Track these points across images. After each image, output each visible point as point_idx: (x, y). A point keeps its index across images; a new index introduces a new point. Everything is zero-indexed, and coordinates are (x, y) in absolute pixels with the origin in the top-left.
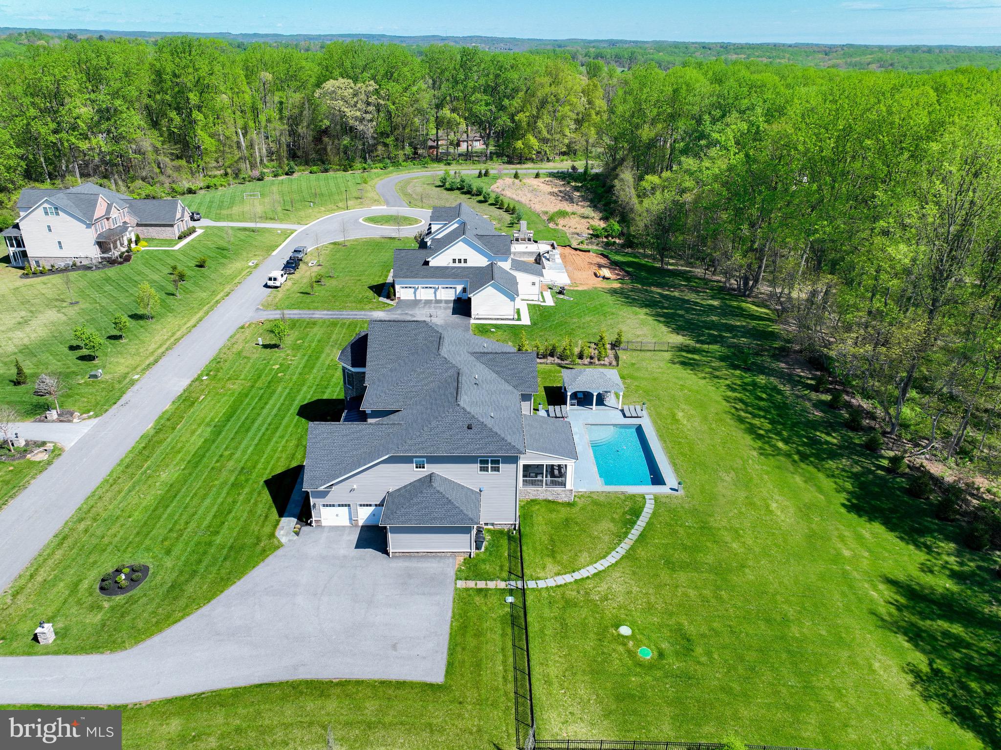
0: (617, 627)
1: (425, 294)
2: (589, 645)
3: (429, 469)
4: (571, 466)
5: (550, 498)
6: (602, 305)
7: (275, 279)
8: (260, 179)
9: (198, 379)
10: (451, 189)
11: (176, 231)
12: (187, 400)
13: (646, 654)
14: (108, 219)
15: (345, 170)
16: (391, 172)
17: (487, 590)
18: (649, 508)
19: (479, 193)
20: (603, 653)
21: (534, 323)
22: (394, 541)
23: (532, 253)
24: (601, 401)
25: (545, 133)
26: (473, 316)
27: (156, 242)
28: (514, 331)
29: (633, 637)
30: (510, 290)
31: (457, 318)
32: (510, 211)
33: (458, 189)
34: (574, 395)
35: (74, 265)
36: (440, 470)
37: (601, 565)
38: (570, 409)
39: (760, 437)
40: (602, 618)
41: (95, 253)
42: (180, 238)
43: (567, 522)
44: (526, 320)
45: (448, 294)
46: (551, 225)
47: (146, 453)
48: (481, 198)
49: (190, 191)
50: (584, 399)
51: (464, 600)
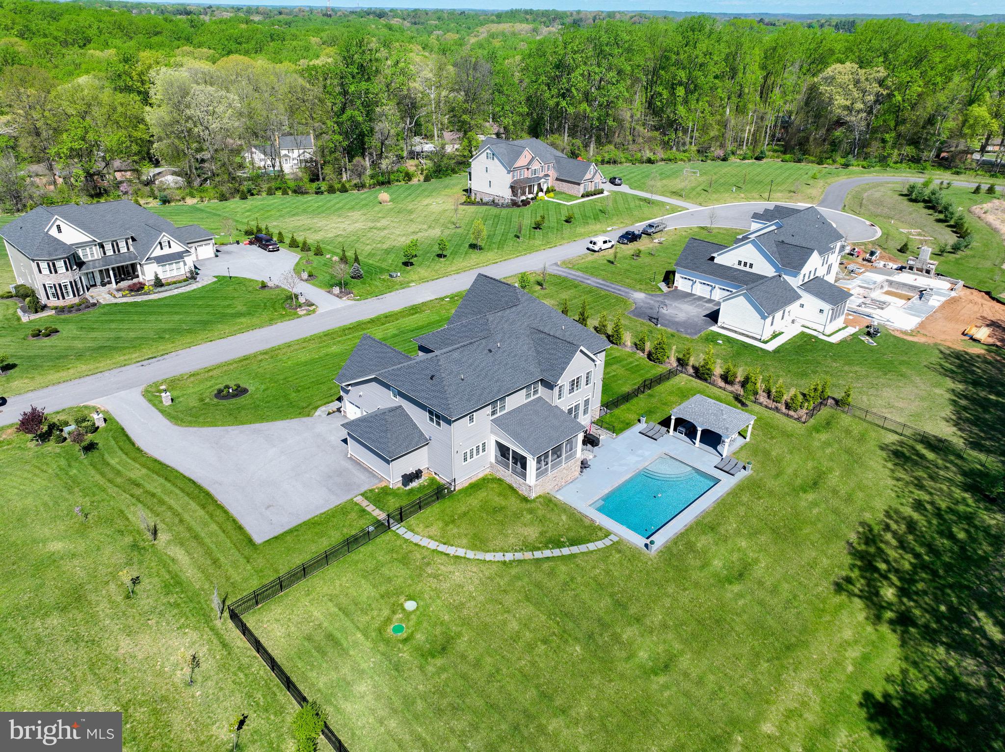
0: (410, 598)
1: (701, 290)
2: (370, 593)
4: (530, 461)
5: (515, 486)
7: (595, 243)
8: (724, 159)
9: (442, 299)
10: (915, 201)
11: (581, 190)
12: (414, 310)
14: (528, 169)
17: (369, 513)
18: (596, 545)
19: (944, 210)
20: (370, 605)
21: (778, 351)
22: (350, 444)
23: (915, 287)
26: (719, 324)
27: (563, 196)
29: (408, 615)
31: (702, 321)
33: (924, 201)
35: (493, 201)
37: (471, 555)
38: (672, 435)
40: (410, 585)
41: (507, 195)
42: (583, 196)
43: (499, 510)
47: (347, 332)
49: (650, 161)
51: (345, 509)
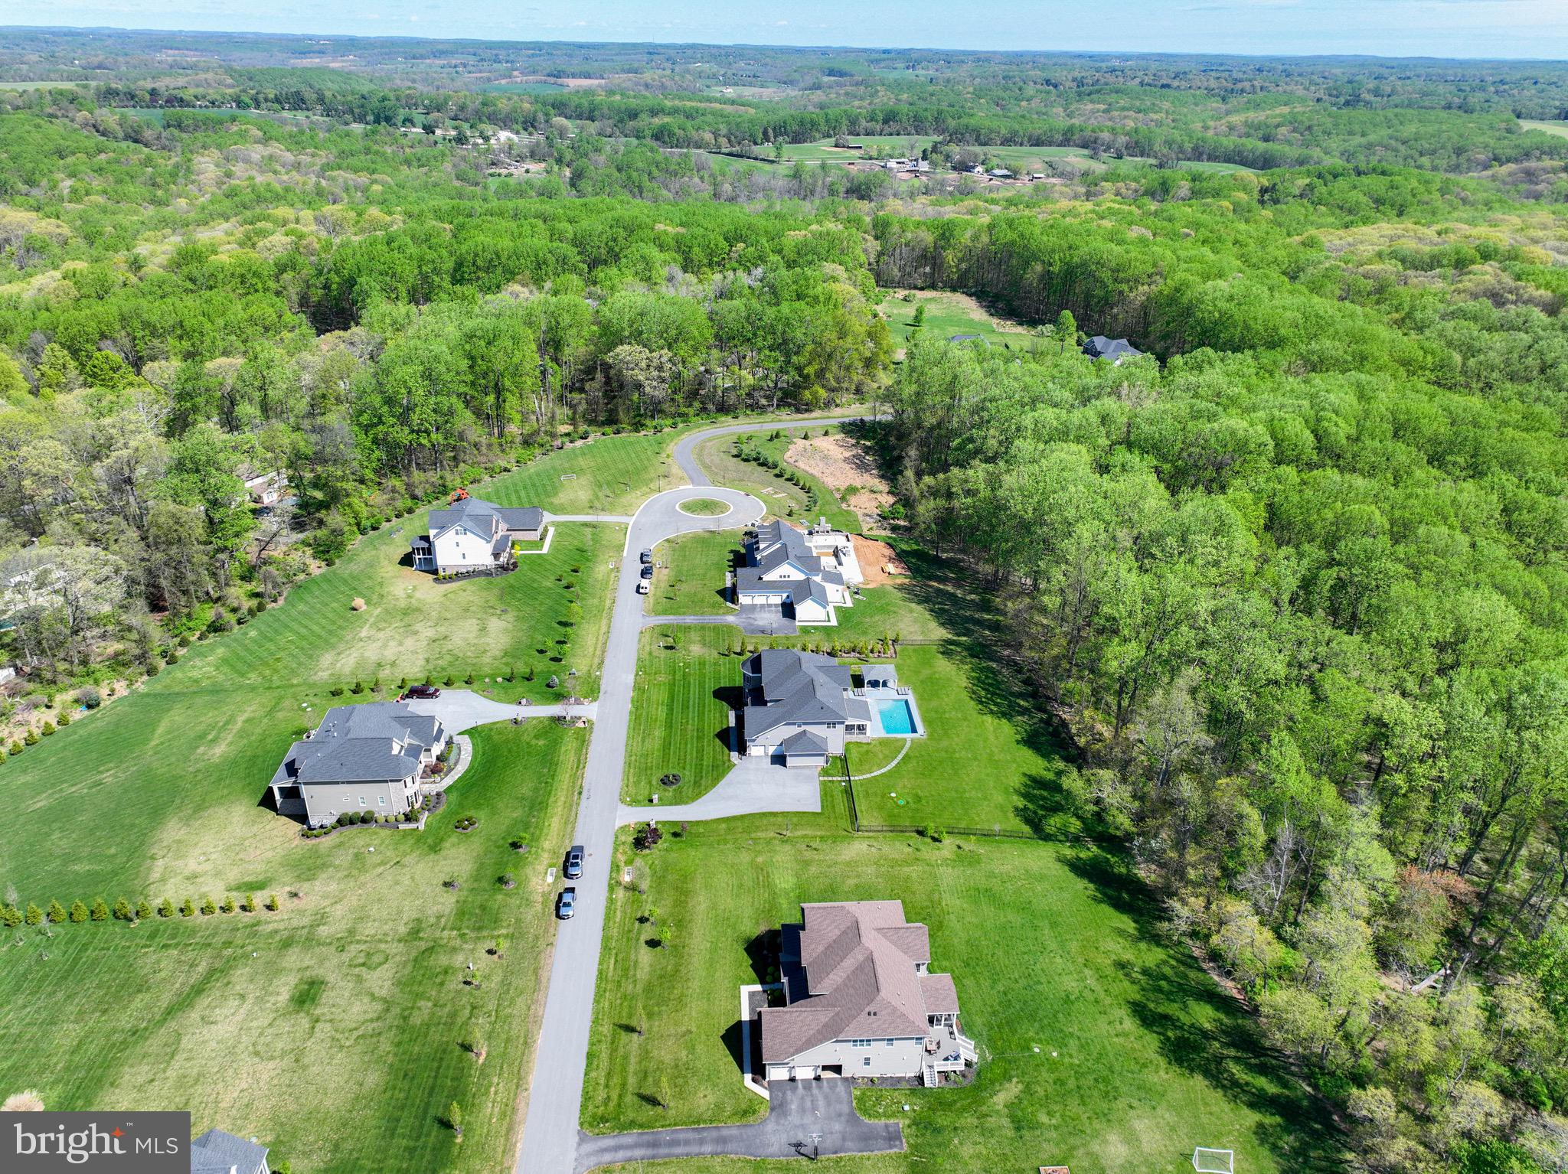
1: (760, 600)
2: (878, 799)
3: (804, 728)
4: (868, 724)
5: (859, 741)
6: (888, 604)
8: (560, 447)
9: (637, 674)
10: (746, 460)
11: (538, 534)
12: (639, 689)
13: (902, 802)
15: (637, 431)
16: (682, 433)
17: (833, 780)
18: (908, 745)
19: (775, 466)
20: (883, 803)
21: (840, 625)
22: (790, 761)
23: (829, 547)
24: (885, 684)
25: (834, 384)
26: (797, 619)
27: (524, 544)
28: (827, 631)
29: (897, 797)
30: (823, 601)
31: (786, 621)
32: (807, 490)
33: (755, 459)
34: (869, 682)
35: (474, 571)
36: (808, 728)
37: (883, 771)
38: (867, 689)
39: (981, 702)
40: (883, 790)
41: (490, 561)
42: (541, 539)
43: (867, 752)
44: (834, 622)
45: (777, 600)
46: (844, 506)
48: (777, 471)
49: (506, 470)
50: (875, 684)
51: (823, 784)
